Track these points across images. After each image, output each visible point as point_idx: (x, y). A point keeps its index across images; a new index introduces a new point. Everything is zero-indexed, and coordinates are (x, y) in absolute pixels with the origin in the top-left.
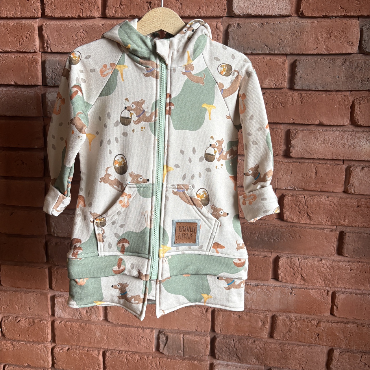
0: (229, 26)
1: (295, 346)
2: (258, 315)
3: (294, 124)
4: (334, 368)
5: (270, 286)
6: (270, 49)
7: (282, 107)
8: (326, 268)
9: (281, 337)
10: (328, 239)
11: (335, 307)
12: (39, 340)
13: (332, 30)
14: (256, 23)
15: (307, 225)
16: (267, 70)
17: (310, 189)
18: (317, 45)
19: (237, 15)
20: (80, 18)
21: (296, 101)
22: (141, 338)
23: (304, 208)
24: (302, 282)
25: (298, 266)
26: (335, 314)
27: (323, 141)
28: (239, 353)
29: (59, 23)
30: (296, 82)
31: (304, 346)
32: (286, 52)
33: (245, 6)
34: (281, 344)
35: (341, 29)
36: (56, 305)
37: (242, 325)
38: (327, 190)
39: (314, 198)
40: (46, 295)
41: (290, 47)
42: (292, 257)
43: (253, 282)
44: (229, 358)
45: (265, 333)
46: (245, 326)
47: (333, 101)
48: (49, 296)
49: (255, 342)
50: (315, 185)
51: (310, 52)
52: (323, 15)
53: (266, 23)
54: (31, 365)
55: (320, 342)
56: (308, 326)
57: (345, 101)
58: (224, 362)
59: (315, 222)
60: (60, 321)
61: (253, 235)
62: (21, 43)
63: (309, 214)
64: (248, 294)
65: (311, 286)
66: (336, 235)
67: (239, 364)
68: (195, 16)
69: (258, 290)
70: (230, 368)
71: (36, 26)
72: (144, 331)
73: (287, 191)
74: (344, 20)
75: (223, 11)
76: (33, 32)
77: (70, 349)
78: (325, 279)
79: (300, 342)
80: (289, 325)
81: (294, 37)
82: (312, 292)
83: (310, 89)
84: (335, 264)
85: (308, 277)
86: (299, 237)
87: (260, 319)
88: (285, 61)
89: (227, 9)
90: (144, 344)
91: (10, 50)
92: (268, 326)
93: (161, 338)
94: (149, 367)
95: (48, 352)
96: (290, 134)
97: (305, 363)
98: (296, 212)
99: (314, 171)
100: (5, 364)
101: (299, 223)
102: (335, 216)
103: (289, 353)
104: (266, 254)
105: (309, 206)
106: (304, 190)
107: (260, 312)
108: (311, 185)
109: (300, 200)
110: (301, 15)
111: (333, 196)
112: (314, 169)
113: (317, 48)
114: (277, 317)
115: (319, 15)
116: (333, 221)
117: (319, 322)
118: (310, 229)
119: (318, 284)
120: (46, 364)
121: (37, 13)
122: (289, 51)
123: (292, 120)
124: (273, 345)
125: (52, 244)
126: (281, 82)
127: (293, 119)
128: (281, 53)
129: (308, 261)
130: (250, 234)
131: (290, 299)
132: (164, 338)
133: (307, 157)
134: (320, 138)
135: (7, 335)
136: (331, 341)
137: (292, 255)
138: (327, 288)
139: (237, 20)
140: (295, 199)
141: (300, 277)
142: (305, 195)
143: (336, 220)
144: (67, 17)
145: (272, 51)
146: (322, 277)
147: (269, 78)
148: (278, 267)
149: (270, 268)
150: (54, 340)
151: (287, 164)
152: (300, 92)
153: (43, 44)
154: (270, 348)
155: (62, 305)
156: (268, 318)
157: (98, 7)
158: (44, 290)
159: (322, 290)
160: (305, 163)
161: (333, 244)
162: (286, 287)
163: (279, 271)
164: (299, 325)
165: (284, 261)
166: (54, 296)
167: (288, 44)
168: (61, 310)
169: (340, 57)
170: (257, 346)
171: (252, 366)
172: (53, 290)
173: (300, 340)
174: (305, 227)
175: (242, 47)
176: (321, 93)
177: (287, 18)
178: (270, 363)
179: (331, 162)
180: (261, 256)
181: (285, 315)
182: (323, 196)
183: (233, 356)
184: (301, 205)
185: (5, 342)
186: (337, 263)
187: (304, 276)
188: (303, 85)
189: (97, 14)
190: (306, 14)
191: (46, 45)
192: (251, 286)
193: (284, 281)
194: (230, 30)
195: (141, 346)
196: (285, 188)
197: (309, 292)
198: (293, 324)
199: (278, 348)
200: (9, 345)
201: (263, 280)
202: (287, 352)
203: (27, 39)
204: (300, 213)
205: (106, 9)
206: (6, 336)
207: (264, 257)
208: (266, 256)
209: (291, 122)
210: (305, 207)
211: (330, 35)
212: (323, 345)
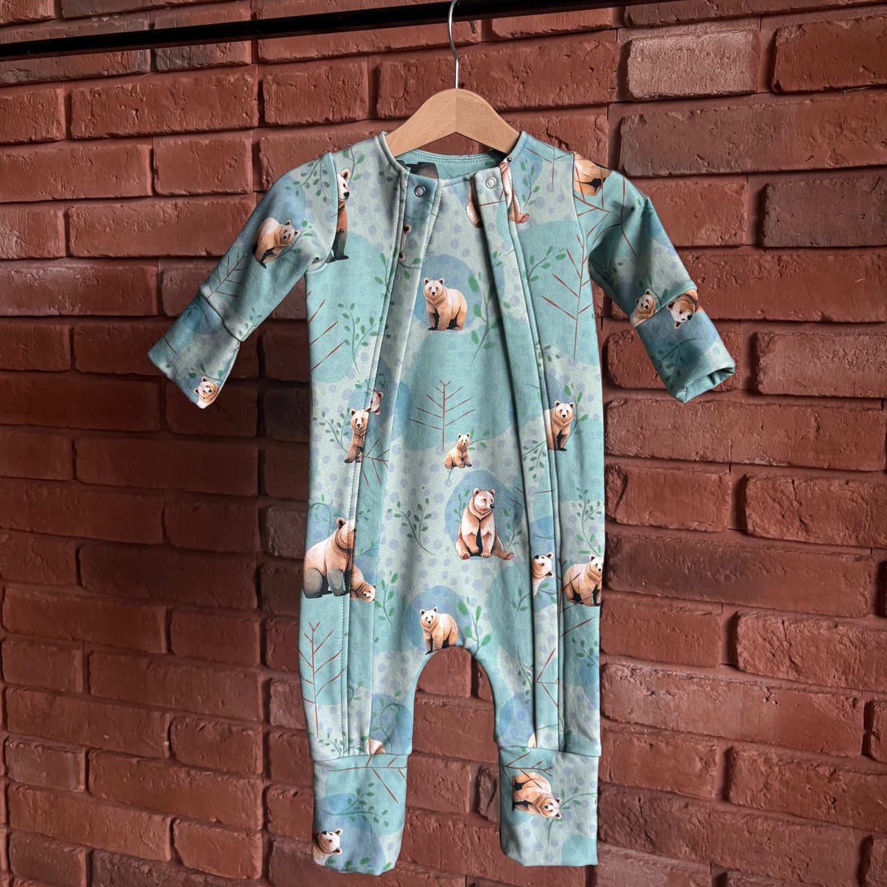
0: (621, 122)
1: (780, 823)
2: (692, 744)
3: (764, 321)
4: (873, 883)
5: (720, 681)
6: (708, 163)
7: (738, 286)
8: (848, 644)
9: (746, 800)
10: (849, 578)
11: (873, 738)
12: (240, 770)
13: (845, 117)
14: (678, 113)
15: (802, 546)
16: (703, 207)
17: (804, 464)
18: (813, 151)
19: (637, 99)
20: (328, 123)
21: (769, 272)
22: (441, 780)
23: (792, 505)
24: (792, 675)
25: (782, 637)
26: (874, 755)
27: (830, 357)
28: (652, 829)
29: (289, 135)
30: (767, 232)
31: (801, 825)
32: (745, 170)
33: (654, 80)
34: (748, 817)
35: (866, 114)
36: (273, 698)
37: (657, 766)
38: (843, 465)
39: (815, 484)
40: (254, 678)
41: (751, 158)
42: (769, 617)
43: (681, 671)
44: (631, 841)
45: (710, 789)
46: (664, 768)
47: (853, 268)
48: (261, 679)
49: (686, 806)
50: (815, 456)
51: (797, 167)
52: (825, 88)
53: (699, 112)
54: (223, 821)
55: (839, 818)
56: (808, 777)
57: (879, 267)
58: (618, 849)
59: (818, 538)
60: (280, 734)
61: (679, 563)
62: (220, 178)
63: (803, 519)
64: (670, 697)
65: (813, 684)
66: (869, 569)
67: (654, 857)
68: (552, 104)
69: (692, 687)
70: (632, 863)
71: (249, 143)
72: (447, 765)
73: (755, 468)
74: (873, 95)
75: (609, 93)
76: (243, 155)
77: (299, 793)
78: (846, 670)
79: (793, 815)
80: (765, 774)
81: (761, 136)
82: (818, 699)
83: (799, 244)
84: (869, 637)
85: (806, 665)
86: (783, 572)
87: (698, 754)
88: (742, 187)
89: (617, 88)
90: (448, 795)
91: (200, 191)
92: (716, 772)
93: (482, 784)
94: (457, 844)
95: (255, 796)
96: (758, 344)
97: (805, 865)
98: (775, 516)
99: (813, 423)
100: (174, 817)
101: (782, 540)
102: (865, 525)
103: (766, 839)
104: (710, 608)
105: (803, 502)
106: (791, 466)
107: (697, 740)
108: (807, 456)
109: (783, 488)
110: (776, 91)
111: (859, 481)
112: (813, 420)
113: (812, 156)
114: (737, 753)
115: (815, 88)
116: (860, 536)
117: (835, 771)
118: (807, 553)
119: (830, 682)
120: (252, 822)
121: (251, 118)
122: (749, 166)
123: (759, 312)
124: (728, 817)
125: (269, 572)
126: (733, 232)
127: (763, 311)
128: (733, 171)
129: (804, 626)
130: (672, 561)
131: (765, 712)
132: (489, 785)
133: (795, 394)
134: (824, 351)
135: (181, 757)
136: (864, 818)
137: (768, 613)
138: (855, 693)
139: (639, 107)
140: (770, 485)
141: (787, 662)
142: (795, 478)
143: (868, 534)
144: (305, 122)
145: (713, 168)
146: (840, 666)
147: (708, 226)
148: (737, 638)
149: (717, 638)
150: (267, 773)
151: (753, 408)
152: (779, 253)
153: (261, 177)
154: (722, 824)
155: (283, 700)
156: (715, 754)
157: (363, 101)
158: (251, 666)
159: (842, 697)
160: (793, 406)
161: (861, 590)
162: (756, 684)
163: (738, 646)
164: (787, 775)
165: (750, 624)
166: (271, 679)
167: (747, 152)
168: (281, 711)
169: (866, 173)
170: (691, 816)
171: (682, 864)
172: (268, 667)
173: (792, 811)
174: (797, 550)
175: (650, 164)
176: (825, 252)
177: (746, 98)
178: (722, 859)
179: (854, 405)
180: (698, 613)
181: (756, 751)
182: (837, 481)
183: (639, 836)
184: (784, 498)
185: (176, 769)
186: (875, 636)
187: (797, 660)
188: (784, 238)
189: (360, 113)
190: (787, 87)
191: (265, 177)
192: (677, 678)
193: (750, 669)
194: (624, 129)
195: (442, 799)
196: (747, 462)
197: (810, 697)
198: (773, 772)
199: (740, 824)
200: (183, 776)
201: (703, 667)
202: (761, 836)
203: (232, 169)
204: (783, 516)
205: (377, 102)
206: (179, 757)
207: (705, 614)
208: (710, 613)
209: (758, 318)
210: (795, 503)
211: (841, 127)
212: (846, 826)
